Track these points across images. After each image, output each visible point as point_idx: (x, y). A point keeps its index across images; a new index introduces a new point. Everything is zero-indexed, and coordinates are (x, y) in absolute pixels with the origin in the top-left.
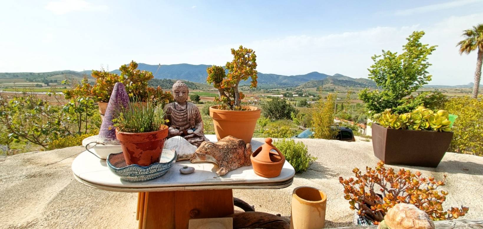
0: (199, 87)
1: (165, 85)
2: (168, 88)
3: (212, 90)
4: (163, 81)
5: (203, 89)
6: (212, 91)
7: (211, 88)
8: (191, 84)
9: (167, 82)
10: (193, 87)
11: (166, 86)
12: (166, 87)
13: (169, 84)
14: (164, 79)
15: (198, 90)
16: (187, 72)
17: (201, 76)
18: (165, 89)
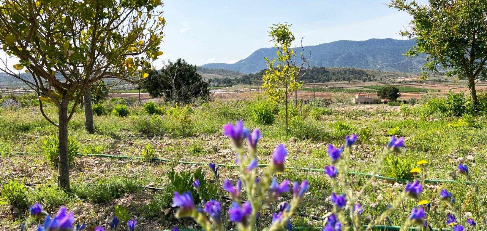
0: (374, 77)
1: (316, 77)
2: (320, 81)
3: (399, 80)
4: (313, 71)
5: (381, 79)
6: (400, 82)
7: (397, 78)
8: (358, 73)
9: (318, 72)
10: (364, 78)
11: (318, 78)
12: (318, 80)
13: (322, 74)
14: (314, 67)
15: (372, 82)
16: (346, 54)
17: (371, 59)
18: (316, 82)
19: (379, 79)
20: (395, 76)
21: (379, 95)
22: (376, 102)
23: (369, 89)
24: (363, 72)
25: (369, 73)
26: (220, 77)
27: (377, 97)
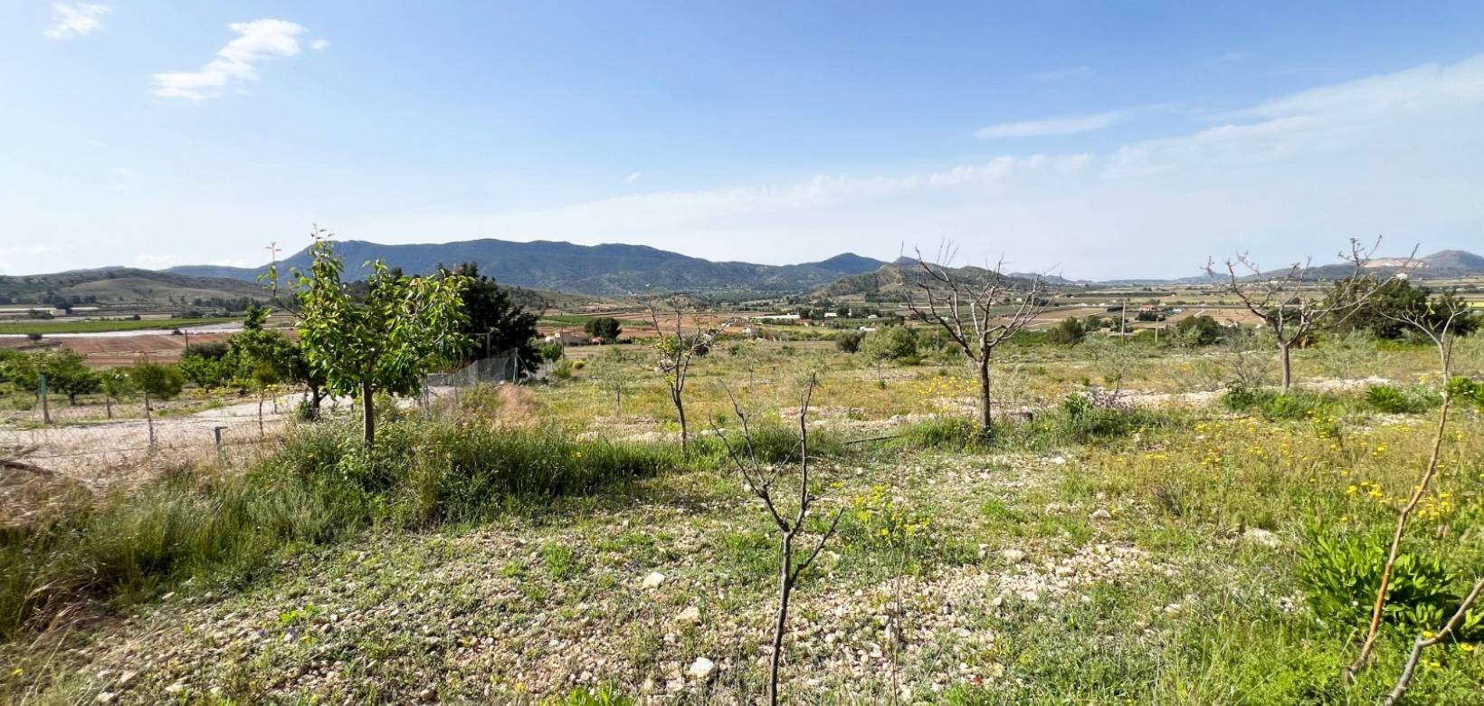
15: (552, 310)
16: (497, 262)
19: (560, 305)
20: (583, 301)
21: (588, 332)
22: (587, 342)
23: (552, 322)
24: (534, 294)
25: (544, 295)
26: (227, 296)
27: (585, 335)
